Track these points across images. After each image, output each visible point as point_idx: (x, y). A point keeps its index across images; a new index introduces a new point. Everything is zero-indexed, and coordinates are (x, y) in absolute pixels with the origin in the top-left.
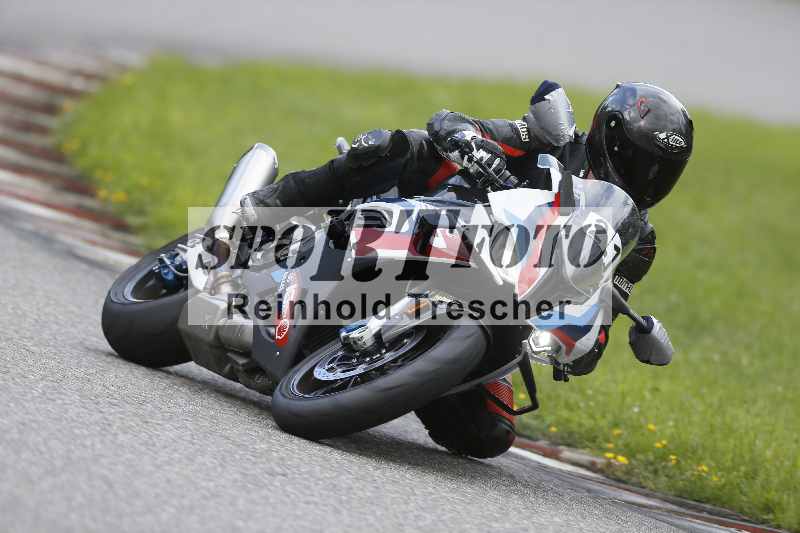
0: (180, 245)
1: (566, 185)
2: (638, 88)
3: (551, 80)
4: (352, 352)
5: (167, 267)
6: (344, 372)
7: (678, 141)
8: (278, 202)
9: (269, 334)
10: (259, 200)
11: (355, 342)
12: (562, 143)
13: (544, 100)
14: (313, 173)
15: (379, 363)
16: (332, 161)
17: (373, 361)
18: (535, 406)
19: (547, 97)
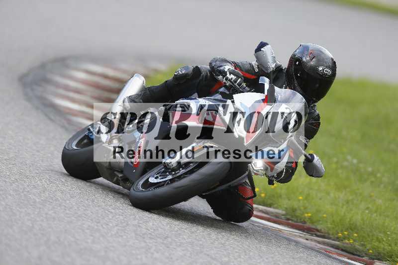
1: (271, 91)
2: (310, 46)
3: (265, 41)
4: (167, 169)
6: (161, 179)
7: (328, 72)
8: (141, 101)
10: (132, 99)
11: (168, 165)
12: (269, 71)
13: (261, 50)
14: (158, 87)
15: (178, 175)
16: (166, 81)
17: (176, 174)
18: (255, 196)
19: (262, 49)
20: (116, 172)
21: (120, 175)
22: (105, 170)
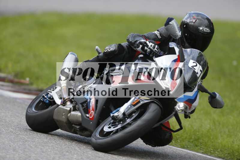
0: (49, 90)
3: (171, 17)
5: (46, 98)
6: (114, 128)
7: (207, 30)
9: (87, 117)
11: (116, 117)
12: (178, 38)
17: (123, 123)
18: (181, 128)
19: (170, 23)
20: (73, 125)
21: (78, 127)
22: (65, 124)
